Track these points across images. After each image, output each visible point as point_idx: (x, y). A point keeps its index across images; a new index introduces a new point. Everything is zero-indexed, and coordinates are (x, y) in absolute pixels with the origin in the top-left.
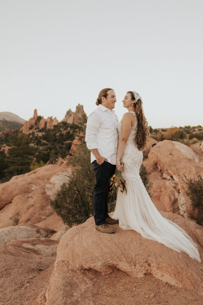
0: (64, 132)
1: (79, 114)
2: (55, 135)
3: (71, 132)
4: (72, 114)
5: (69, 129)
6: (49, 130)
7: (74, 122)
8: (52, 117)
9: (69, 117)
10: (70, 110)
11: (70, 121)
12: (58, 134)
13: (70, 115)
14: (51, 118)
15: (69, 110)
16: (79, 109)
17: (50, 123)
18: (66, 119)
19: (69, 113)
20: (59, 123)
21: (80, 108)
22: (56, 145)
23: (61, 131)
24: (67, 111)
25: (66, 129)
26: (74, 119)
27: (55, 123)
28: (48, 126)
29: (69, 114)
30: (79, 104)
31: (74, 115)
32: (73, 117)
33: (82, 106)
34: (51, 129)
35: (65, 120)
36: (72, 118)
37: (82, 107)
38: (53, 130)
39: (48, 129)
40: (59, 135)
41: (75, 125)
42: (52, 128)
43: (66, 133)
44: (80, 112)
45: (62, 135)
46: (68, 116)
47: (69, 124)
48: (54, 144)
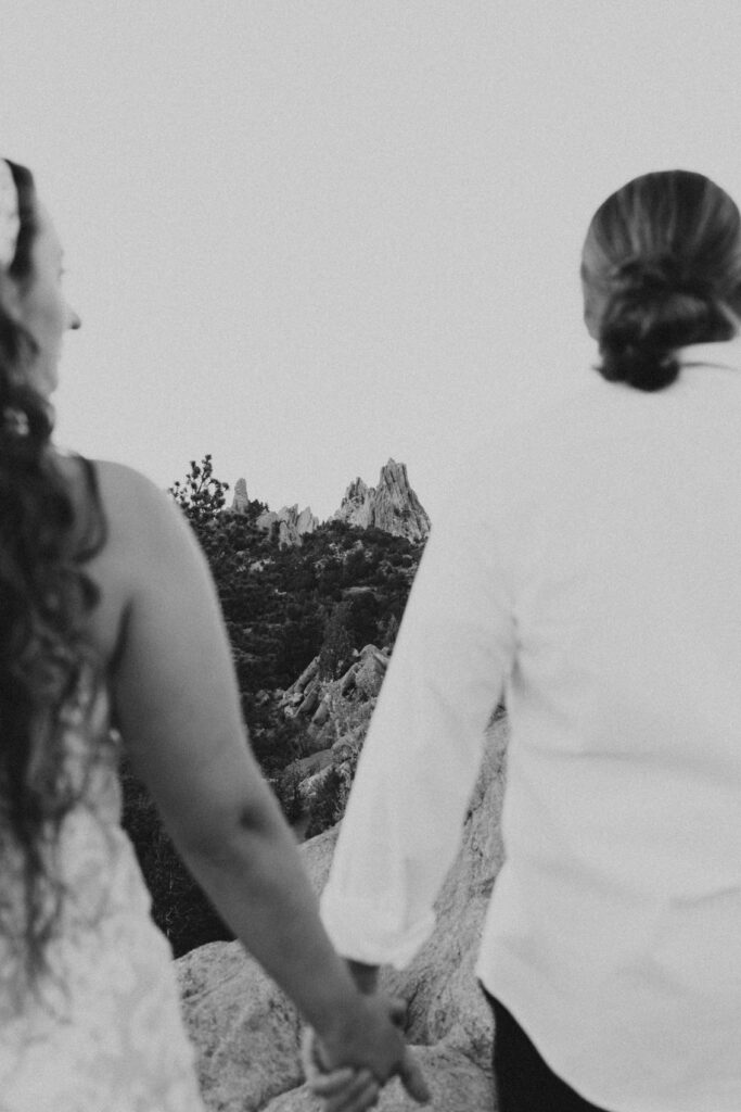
0: (343, 557)
1: (391, 494)
2: (308, 566)
3: (368, 554)
4: (366, 496)
5: (359, 544)
6: (289, 551)
7: (374, 521)
8: (297, 505)
9: (357, 507)
10: (359, 480)
11: (360, 519)
12: (319, 564)
13: (359, 497)
14: (292, 512)
15: (355, 483)
16: (390, 479)
17: (291, 525)
18: (345, 511)
19: (355, 493)
20: (319, 528)
21: (394, 476)
22: (315, 601)
23: (332, 552)
24: (349, 485)
25: (347, 546)
26: (373, 513)
27: (306, 527)
28: (283, 536)
29: (357, 494)
30: (391, 460)
31: (372, 499)
32: (371, 505)
33: (404, 468)
34: (294, 546)
35: (341, 517)
36: (366, 508)
37: (401, 470)
38: (303, 548)
39: (285, 545)
40: (323, 566)
41: (379, 531)
42: (299, 543)
43: (349, 557)
44: (396, 487)
45: (333, 566)
46: (351, 504)
47: (358, 528)
48: (309, 598)
